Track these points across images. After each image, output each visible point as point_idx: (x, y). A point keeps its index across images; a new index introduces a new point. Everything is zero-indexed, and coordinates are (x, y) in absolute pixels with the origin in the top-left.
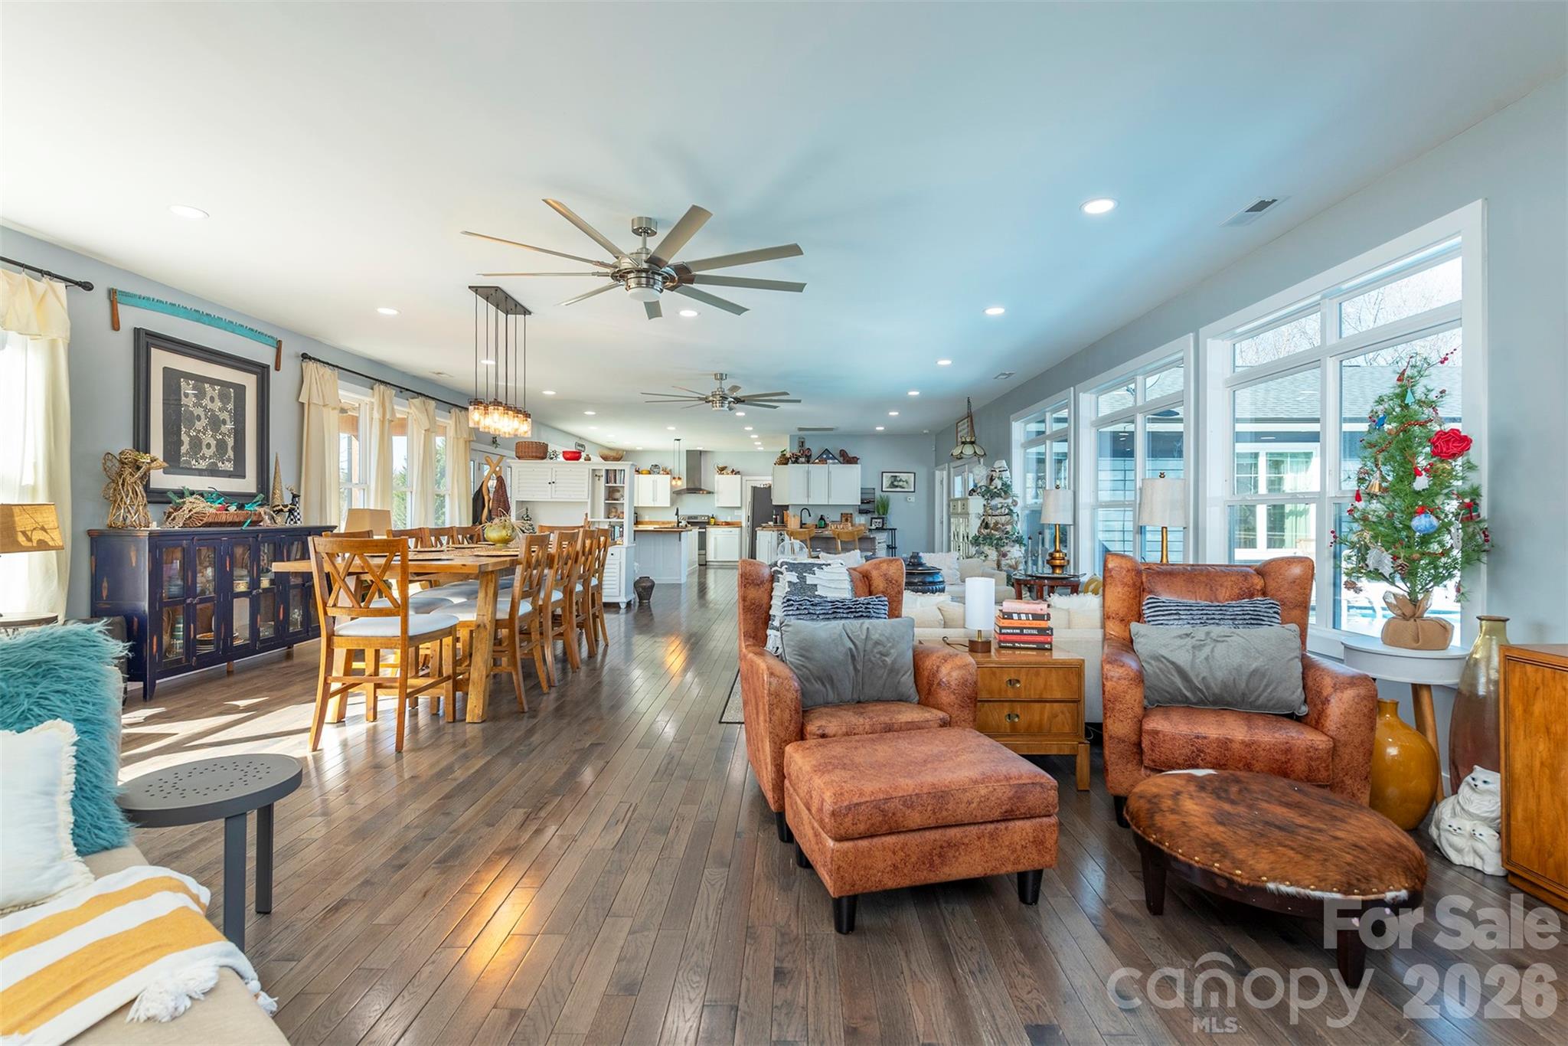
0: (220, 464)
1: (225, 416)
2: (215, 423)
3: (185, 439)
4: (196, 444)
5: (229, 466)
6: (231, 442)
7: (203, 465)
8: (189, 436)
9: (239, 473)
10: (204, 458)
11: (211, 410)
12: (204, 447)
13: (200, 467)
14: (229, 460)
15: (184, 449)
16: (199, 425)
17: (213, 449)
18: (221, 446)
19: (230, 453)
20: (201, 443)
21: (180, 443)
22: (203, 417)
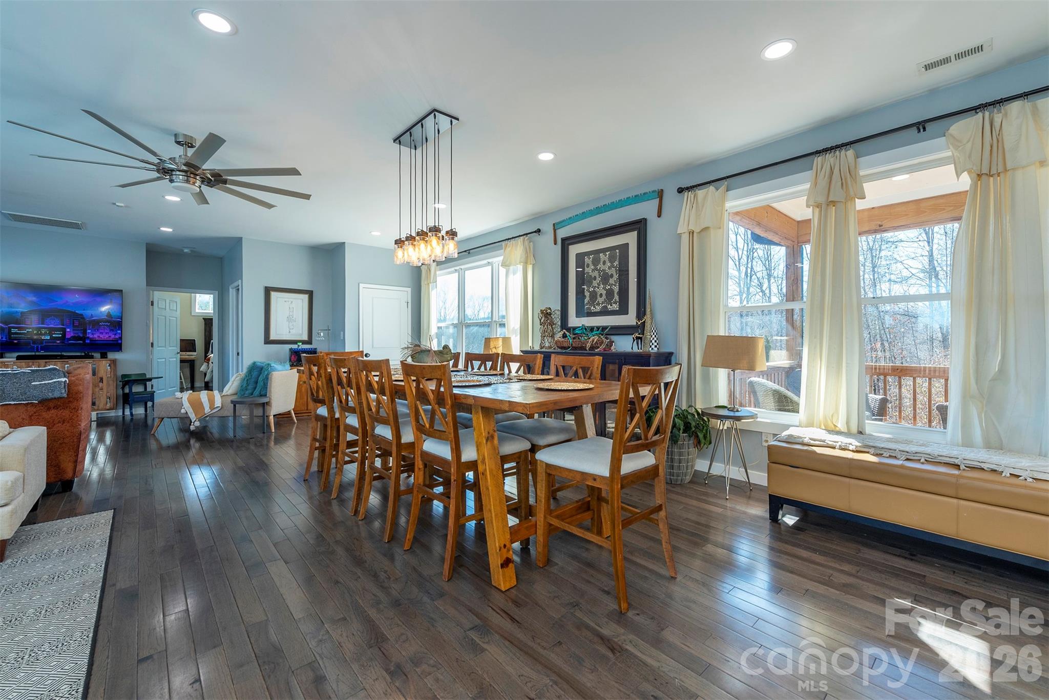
0: (609, 306)
1: (613, 271)
2: (605, 278)
3: (587, 294)
4: (594, 296)
5: (616, 307)
6: (616, 289)
7: (598, 308)
8: (589, 292)
9: (624, 310)
10: (598, 304)
11: (604, 270)
12: (598, 296)
13: (596, 310)
14: (615, 303)
15: (586, 301)
16: (595, 283)
17: (604, 297)
18: (610, 293)
19: (616, 297)
20: (596, 294)
21: (584, 297)
22: (597, 277)
